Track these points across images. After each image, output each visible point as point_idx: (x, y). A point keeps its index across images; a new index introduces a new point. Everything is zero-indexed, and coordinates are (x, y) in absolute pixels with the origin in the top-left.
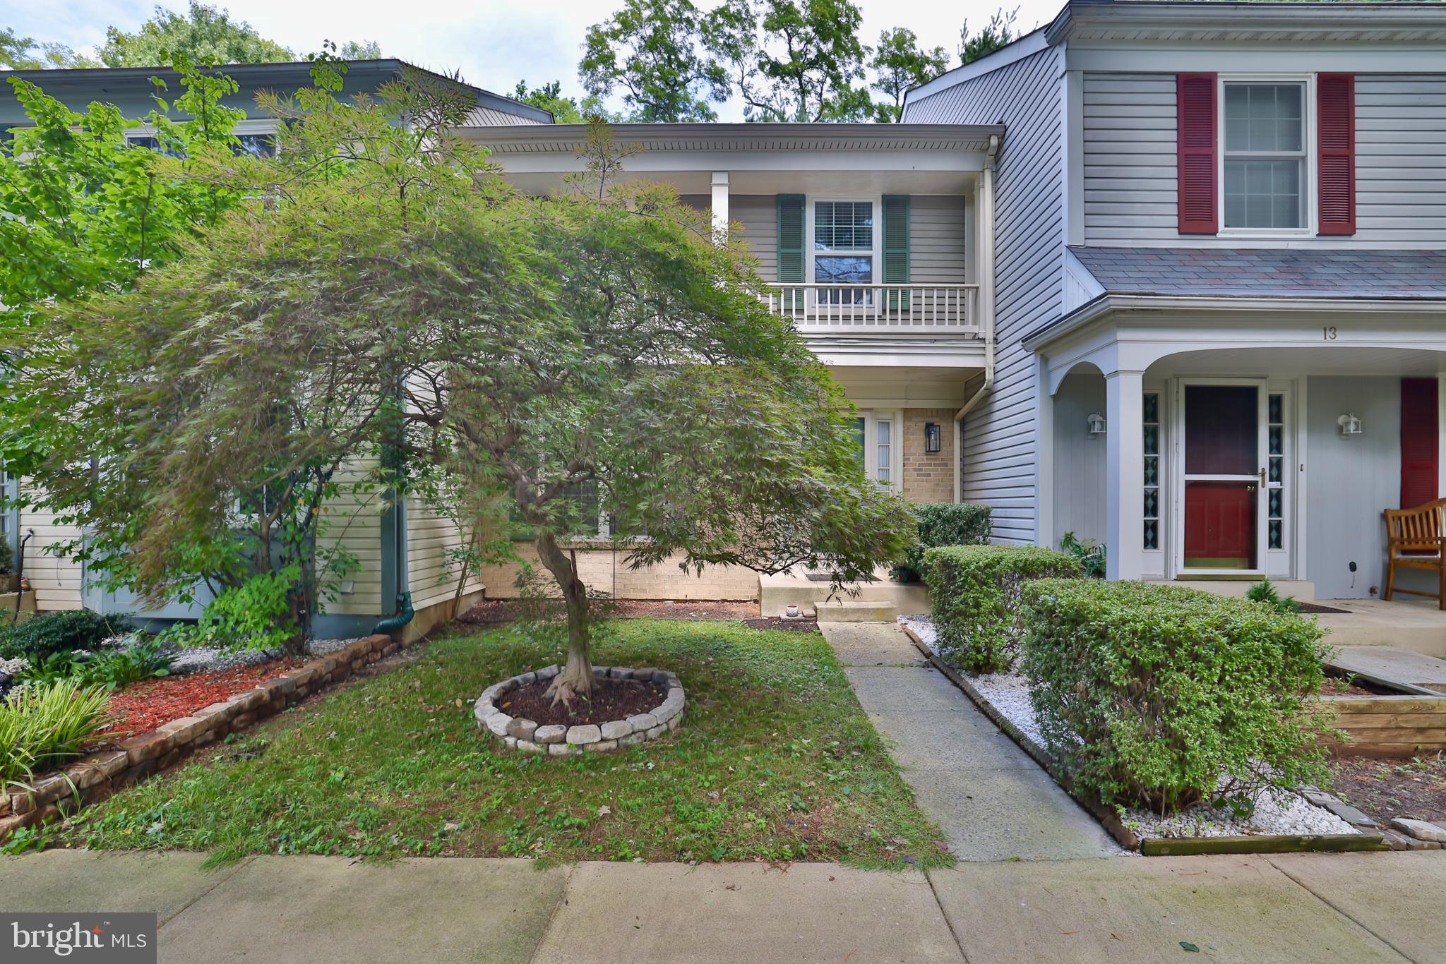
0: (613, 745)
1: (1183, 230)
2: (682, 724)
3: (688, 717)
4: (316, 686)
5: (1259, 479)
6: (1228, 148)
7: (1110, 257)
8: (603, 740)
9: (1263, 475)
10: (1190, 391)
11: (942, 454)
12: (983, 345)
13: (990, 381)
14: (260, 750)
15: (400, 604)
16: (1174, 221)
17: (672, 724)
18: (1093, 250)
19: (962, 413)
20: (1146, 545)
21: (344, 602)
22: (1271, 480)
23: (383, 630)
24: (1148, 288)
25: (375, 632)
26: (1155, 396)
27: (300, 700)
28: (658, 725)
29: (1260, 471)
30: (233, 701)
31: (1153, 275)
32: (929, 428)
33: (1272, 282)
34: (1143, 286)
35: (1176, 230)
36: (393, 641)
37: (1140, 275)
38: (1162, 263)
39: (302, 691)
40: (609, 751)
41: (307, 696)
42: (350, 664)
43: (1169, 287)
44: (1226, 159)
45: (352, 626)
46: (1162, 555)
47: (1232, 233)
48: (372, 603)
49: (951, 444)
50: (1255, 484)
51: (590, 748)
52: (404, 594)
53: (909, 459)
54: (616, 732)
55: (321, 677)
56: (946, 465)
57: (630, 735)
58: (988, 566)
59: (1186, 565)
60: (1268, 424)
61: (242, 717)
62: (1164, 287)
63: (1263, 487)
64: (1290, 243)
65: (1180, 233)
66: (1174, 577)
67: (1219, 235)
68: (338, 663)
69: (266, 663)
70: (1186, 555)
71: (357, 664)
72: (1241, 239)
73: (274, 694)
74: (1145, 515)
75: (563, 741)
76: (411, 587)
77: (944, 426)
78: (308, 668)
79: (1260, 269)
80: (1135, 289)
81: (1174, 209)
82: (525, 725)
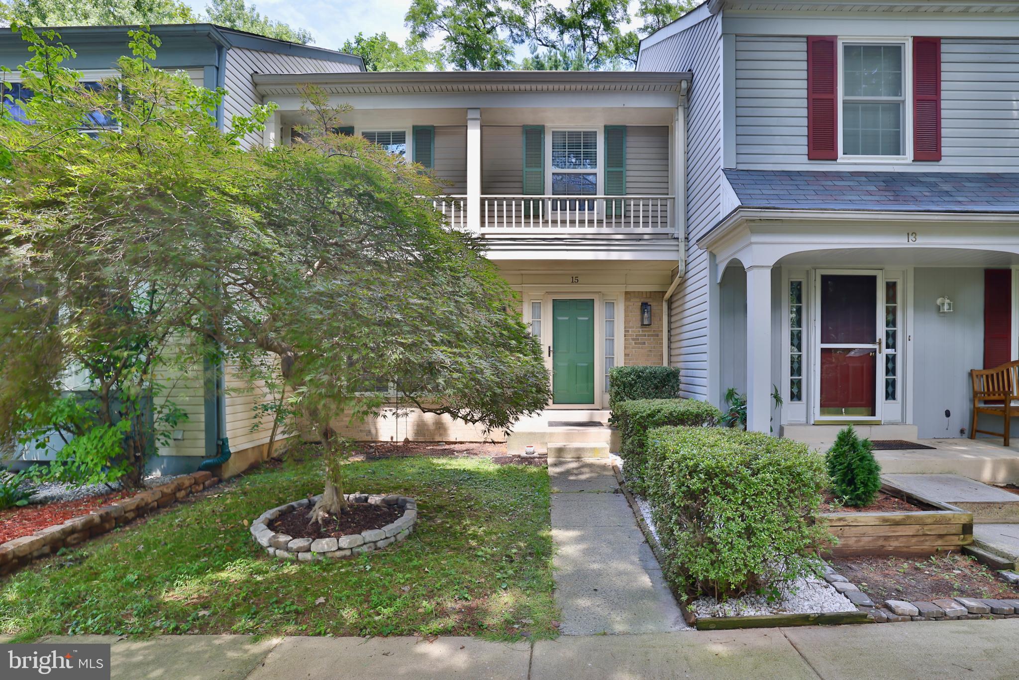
0: (348, 553)
1: (811, 157)
2: (409, 537)
3: (416, 532)
4: (142, 511)
5: (877, 347)
6: (846, 93)
8: (340, 549)
9: (881, 344)
10: (825, 279)
11: (654, 326)
12: (677, 243)
13: (682, 271)
14: (80, 560)
15: (220, 447)
16: (805, 150)
17: (400, 538)
18: (741, 173)
19: (667, 295)
20: (792, 399)
21: (177, 446)
22: (887, 347)
23: (206, 467)
24: (774, 203)
25: (200, 469)
26: (799, 284)
27: (127, 522)
28: (386, 538)
29: (878, 341)
30: (68, 523)
31: (782, 193)
32: (644, 306)
33: (870, 198)
34: (772, 202)
35: (807, 157)
36: (213, 476)
37: (772, 192)
38: (792, 182)
39: (130, 515)
40: (344, 557)
41: (134, 519)
42: (174, 494)
43: (791, 202)
44: (844, 102)
45: (185, 464)
46: (805, 406)
47: (849, 159)
48: (199, 448)
49: (661, 319)
50: (874, 351)
51: (329, 555)
52: (223, 440)
53: (628, 331)
54: (350, 543)
55: (147, 504)
56: (657, 335)
57: (362, 545)
58: (649, 415)
59: (823, 413)
60: (885, 305)
61: (76, 535)
62: (787, 202)
63: (881, 353)
64: (895, 167)
65: (809, 159)
66: (812, 422)
67: (838, 161)
68: (164, 495)
69: (106, 496)
70: (821, 406)
71: (182, 494)
72: (855, 164)
73: (105, 518)
74: (792, 375)
75: (309, 550)
76: (228, 434)
77: (654, 305)
78: (140, 497)
79: (864, 188)
80: (764, 203)
81: (805, 141)
82: (283, 538)
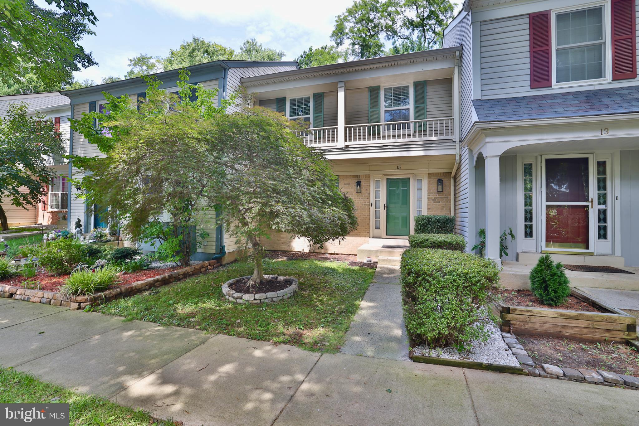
0: (259, 302)
1: (532, 87)
3: (295, 295)
4: (186, 276)
5: (589, 204)
6: (558, 44)
7: (491, 104)
8: (255, 299)
9: (592, 202)
10: (548, 161)
11: (446, 192)
12: (454, 144)
13: (457, 160)
14: (157, 293)
15: (221, 249)
16: (529, 83)
17: (285, 297)
18: (484, 101)
19: (453, 175)
20: (526, 236)
21: (205, 248)
22: (599, 204)
23: (215, 259)
24: (500, 118)
25: (213, 259)
26: (531, 165)
27: (179, 279)
28: (278, 297)
29: (590, 200)
30: (157, 277)
31: (508, 111)
32: (439, 181)
33: (571, 109)
34: (499, 117)
35: (530, 87)
36: (218, 263)
37: (501, 111)
38: (517, 104)
39: (181, 277)
40: (256, 303)
41: (182, 279)
42: (200, 269)
43: (512, 116)
44: (557, 50)
45: (208, 257)
46: (535, 241)
47: (561, 85)
48: (213, 250)
49: (450, 189)
50: (588, 206)
51: (250, 302)
52: (222, 246)
53: (430, 195)
54: (260, 297)
55: (188, 273)
56: (447, 197)
57: (265, 299)
59: (547, 246)
60: (596, 176)
61: (159, 283)
62: (509, 116)
63: (592, 208)
64: (596, 86)
65: (531, 88)
66: (540, 251)
67: (553, 87)
68: (196, 269)
69: (174, 268)
70: (546, 241)
71: (203, 270)
72: (563, 88)
73: (170, 277)
74: (525, 221)
75: (241, 298)
76: (225, 244)
77: (445, 180)
78: (187, 269)
80: (493, 119)
81: (528, 77)
82: (232, 292)
